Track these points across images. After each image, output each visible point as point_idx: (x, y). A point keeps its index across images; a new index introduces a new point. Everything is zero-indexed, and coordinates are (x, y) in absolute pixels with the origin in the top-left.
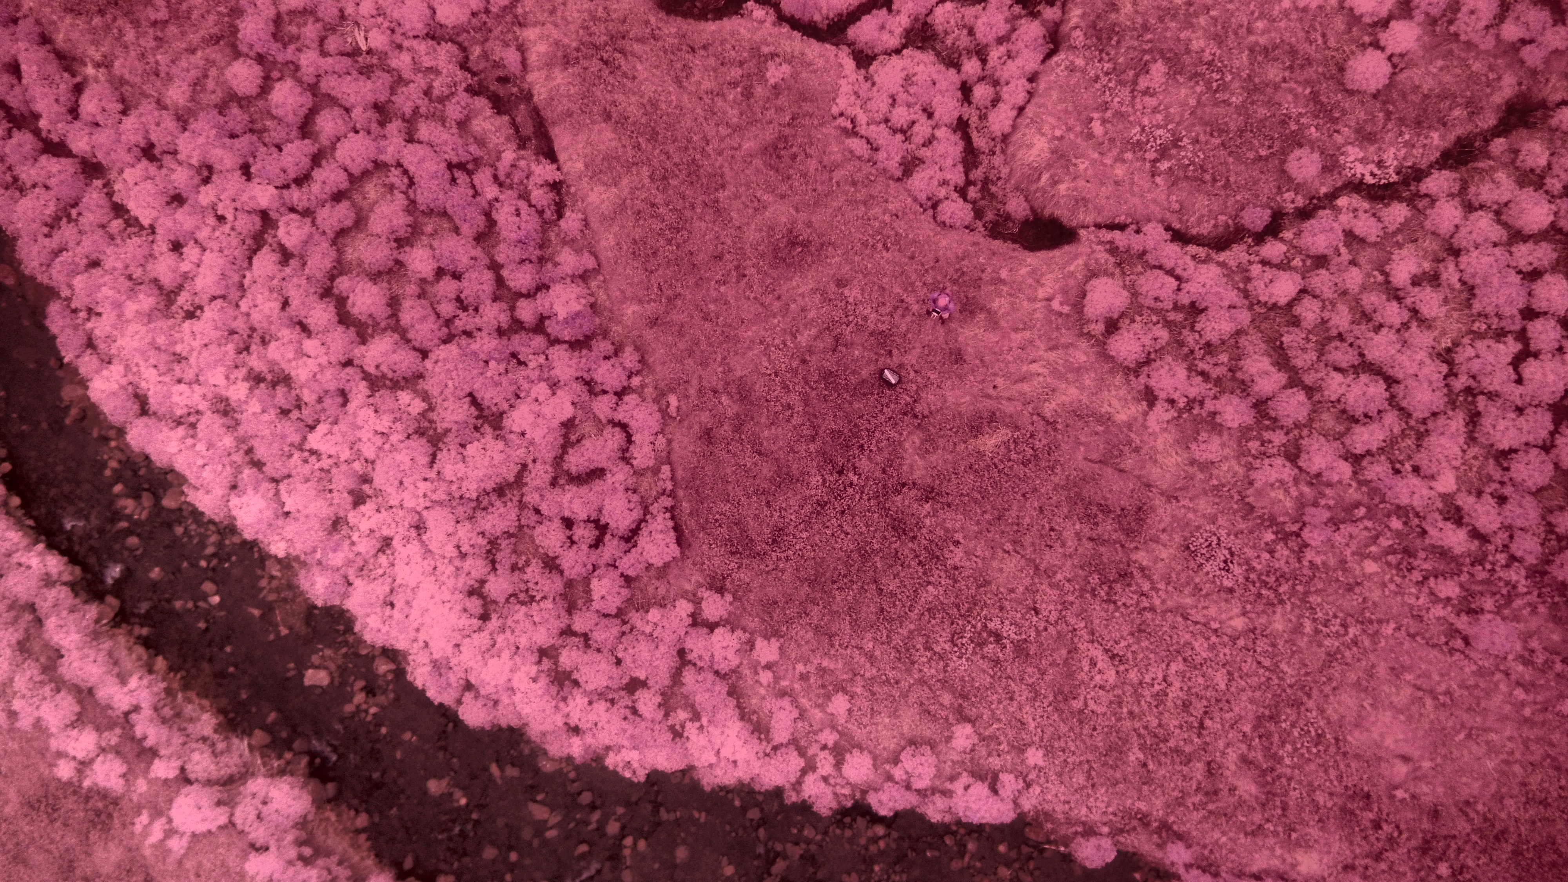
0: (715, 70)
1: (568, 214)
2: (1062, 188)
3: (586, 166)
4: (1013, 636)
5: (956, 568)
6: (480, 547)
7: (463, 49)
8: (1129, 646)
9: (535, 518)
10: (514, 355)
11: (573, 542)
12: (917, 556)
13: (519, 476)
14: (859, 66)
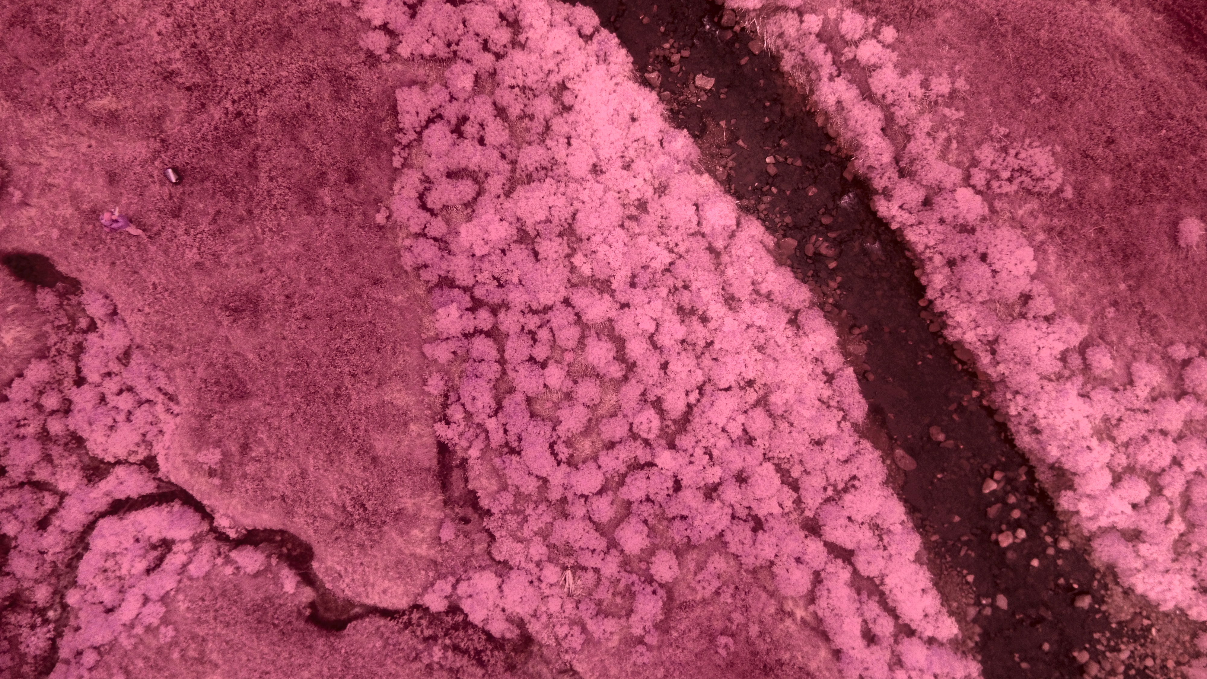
0: (269, 476)
3: (406, 425)
5: (167, 15)
6: (551, 139)
7: (489, 553)
9: (507, 151)
10: (500, 286)
11: (480, 125)
12: (195, 31)
13: (512, 187)
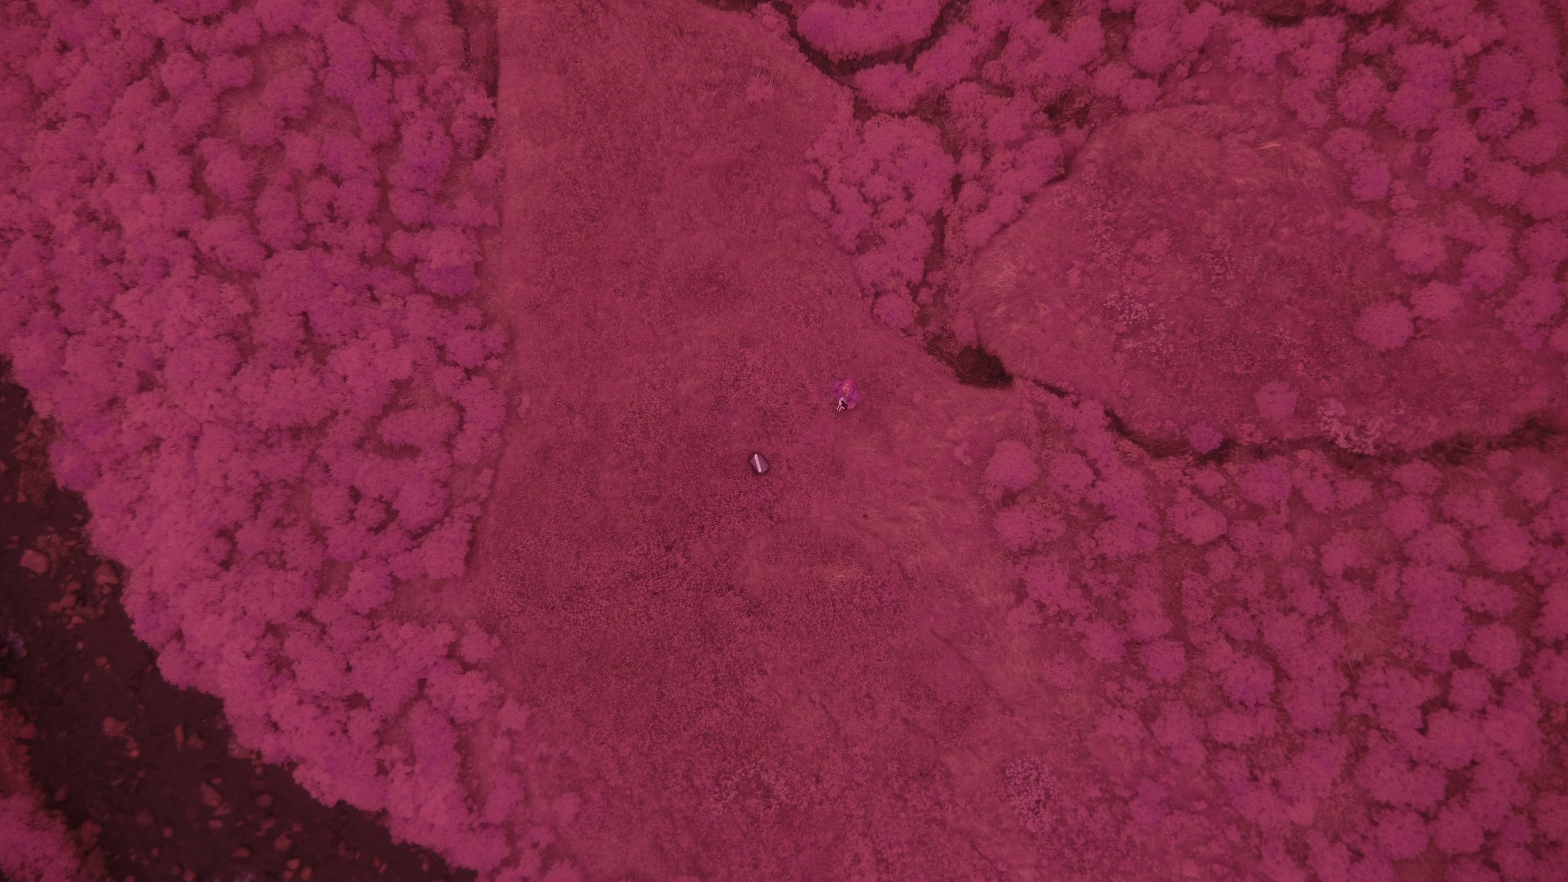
0: (696, 63)
1: (485, 157)
2: (1015, 327)
3: (521, 114)
4: (783, 797)
5: (752, 700)
6: (249, 486)
8: (902, 855)
9: (321, 476)
10: (370, 288)
11: (352, 518)
12: (715, 671)
13: (323, 424)
14: (855, 116)
